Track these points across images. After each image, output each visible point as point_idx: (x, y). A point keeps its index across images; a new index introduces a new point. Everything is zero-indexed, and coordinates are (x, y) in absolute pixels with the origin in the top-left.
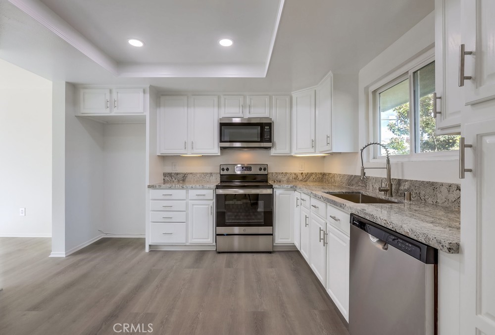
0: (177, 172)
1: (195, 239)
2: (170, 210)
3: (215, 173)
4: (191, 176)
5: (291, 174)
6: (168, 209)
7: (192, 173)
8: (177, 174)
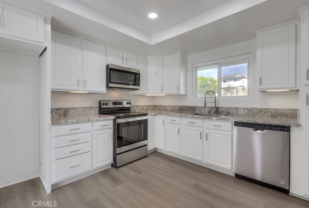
0: (57, 107)
1: (99, 163)
2: (78, 143)
3: (94, 107)
4: (72, 110)
5: (141, 106)
6: (74, 142)
7: (74, 108)
8: (58, 109)
